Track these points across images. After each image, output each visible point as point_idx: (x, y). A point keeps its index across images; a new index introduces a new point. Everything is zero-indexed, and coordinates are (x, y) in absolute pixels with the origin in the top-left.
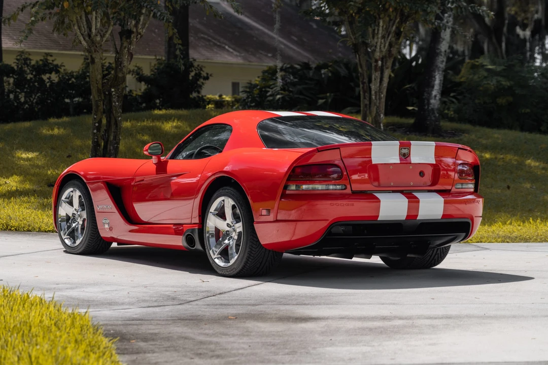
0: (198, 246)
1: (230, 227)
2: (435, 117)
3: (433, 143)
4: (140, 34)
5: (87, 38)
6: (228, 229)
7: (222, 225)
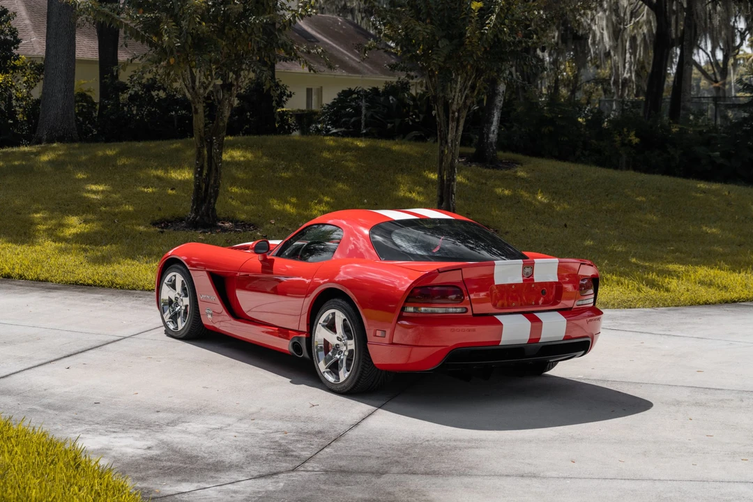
0: (305, 354)
1: (341, 340)
2: (493, 149)
3: (556, 260)
4: (240, 87)
5: (191, 91)
6: (339, 342)
7: (332, 339)
